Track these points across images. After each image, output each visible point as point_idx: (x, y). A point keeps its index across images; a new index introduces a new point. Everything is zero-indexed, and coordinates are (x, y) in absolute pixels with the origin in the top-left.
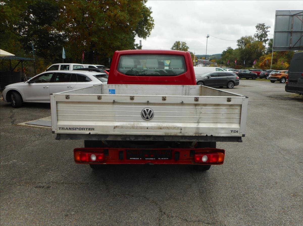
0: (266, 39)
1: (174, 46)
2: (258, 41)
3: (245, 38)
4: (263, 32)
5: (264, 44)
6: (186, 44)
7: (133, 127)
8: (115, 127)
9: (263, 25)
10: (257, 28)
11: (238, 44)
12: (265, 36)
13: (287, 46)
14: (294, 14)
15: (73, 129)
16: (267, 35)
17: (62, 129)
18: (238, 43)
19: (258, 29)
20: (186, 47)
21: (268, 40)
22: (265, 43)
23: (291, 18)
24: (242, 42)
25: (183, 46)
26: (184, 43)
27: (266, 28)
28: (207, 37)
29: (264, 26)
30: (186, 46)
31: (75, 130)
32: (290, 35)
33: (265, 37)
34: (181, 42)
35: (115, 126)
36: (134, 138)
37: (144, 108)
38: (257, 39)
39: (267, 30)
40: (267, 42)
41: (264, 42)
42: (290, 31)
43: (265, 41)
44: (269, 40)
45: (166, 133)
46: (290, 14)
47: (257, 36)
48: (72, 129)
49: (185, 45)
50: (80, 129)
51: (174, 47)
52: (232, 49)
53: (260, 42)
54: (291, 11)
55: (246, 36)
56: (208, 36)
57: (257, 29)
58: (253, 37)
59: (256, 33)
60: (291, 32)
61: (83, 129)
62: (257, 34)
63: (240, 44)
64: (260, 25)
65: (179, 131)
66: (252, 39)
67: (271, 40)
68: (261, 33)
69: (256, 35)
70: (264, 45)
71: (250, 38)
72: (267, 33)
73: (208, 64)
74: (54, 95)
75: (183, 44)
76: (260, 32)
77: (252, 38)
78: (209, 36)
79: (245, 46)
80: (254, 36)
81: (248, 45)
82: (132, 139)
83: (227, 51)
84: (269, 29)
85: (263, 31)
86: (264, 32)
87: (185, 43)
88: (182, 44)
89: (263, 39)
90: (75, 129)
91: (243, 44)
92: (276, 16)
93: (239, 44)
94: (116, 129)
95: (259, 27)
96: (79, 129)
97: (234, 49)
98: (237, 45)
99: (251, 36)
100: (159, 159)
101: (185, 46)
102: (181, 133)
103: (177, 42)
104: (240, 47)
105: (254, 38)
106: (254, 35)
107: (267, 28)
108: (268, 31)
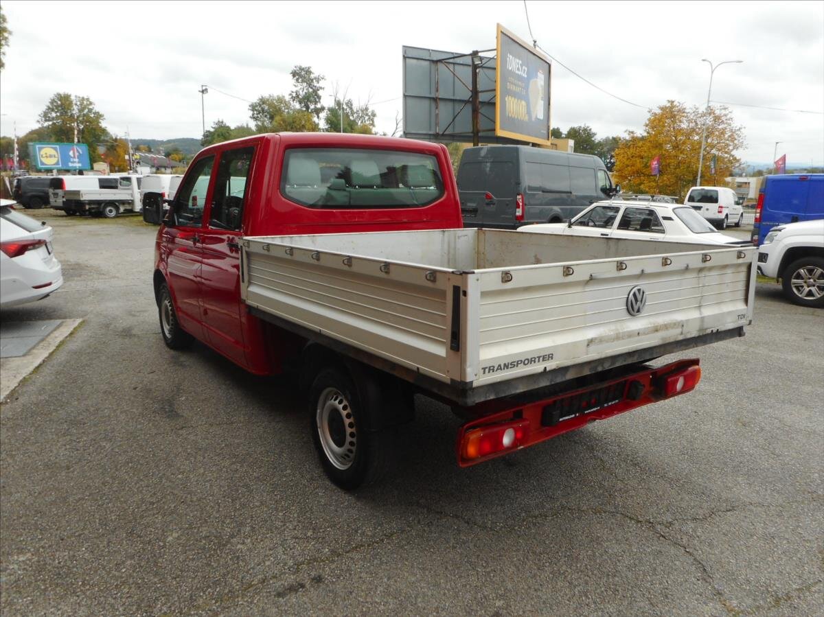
0: (319, 106)
1: (50, 109)
2: (299, 111)
3: (268, 100)
4: (311, 90)
5: (315, 119)
6: (91, 103)
7: (618, 337)
8: (590, 342)
9: (308, 71)
10: (294, 76)
11: (253, 115)
12: (315, 99)
13: (430, 130)
14: (438, 59)
15: (514, 364)
16: (319, 97)
17: (489, 372)
18: (252, 112)
19: (297, 80)
20: (95, 113)
21: (323, 109)
22: (318, 117)
23: (433, 66)
24: (263, 110)
25: (83, 111)
26: (85, 102)
27: (315, 78)
28: (203, 92)
29: (311, 72)
30: (92, 109)
31: (517, 366)
32: (433, 105)
33: (316, 103)
34: (76, 96)
35: (588, 340)
36: (609, 364)
37: (631, 287)
38: (297, 106)
39: (318, 85)
40: (323, 115)
41: (315, 115)
42: (434, 96)
43: (318, 111)
44: (325, 111)
45: (662, 339)
46: (430, 59)
47: (296, 97)
48: (510, 366)
49: (91, 107)
50: (526, 362)
51: (53, 110)
52: (228, 127)
53: (306, 113)
54: (432, 50)
55: (270, 96)
56: (204, 88)
57: (295, 78)
58: (287, 98)
59: (294, 89)
60: (435, 100)
61: (531, 361)
62: (296, 92)
63: (259, 115)
64: (302, 69)
65: (679, 331)
66: (287, 105)
67: (331, 110)
68: (305, 91)
69: (294, 95)
70: (314, 122)
71: (281, 100)
72: (320, 92)
73: (165, 167)
74: (478, 273)
75: (81, 105)
76: (302, 89)
77: (285, 102)
78: (206, 90)
79: (271, 122)
80: (290, 97)
81: (277, 118)
82: (607, 366)
83: (216, 131)
84: (321, 84)
85: (310, 85)
86: (312, 88)
87: (88, 99)
88: (78, 103)
89: (312, 107)
90: (516, 363)
91: (266, 116)
92: (405, 58)
93: (255, 116)
94: (592, 347)
95: (300, 76)
96: (525, 364)
97: (232, 127)
98: (251, 117)
99: (284, 97)
100: (606, 405)
101: (90, 110)
102: (682, 333)
103: (61, 97)
104: (259, 123)
105: (291, 102)
106: (290, 94)
107: (318, 80)
108: (321, 88)
